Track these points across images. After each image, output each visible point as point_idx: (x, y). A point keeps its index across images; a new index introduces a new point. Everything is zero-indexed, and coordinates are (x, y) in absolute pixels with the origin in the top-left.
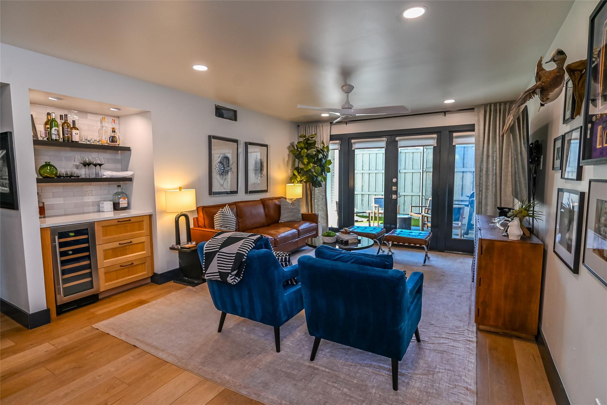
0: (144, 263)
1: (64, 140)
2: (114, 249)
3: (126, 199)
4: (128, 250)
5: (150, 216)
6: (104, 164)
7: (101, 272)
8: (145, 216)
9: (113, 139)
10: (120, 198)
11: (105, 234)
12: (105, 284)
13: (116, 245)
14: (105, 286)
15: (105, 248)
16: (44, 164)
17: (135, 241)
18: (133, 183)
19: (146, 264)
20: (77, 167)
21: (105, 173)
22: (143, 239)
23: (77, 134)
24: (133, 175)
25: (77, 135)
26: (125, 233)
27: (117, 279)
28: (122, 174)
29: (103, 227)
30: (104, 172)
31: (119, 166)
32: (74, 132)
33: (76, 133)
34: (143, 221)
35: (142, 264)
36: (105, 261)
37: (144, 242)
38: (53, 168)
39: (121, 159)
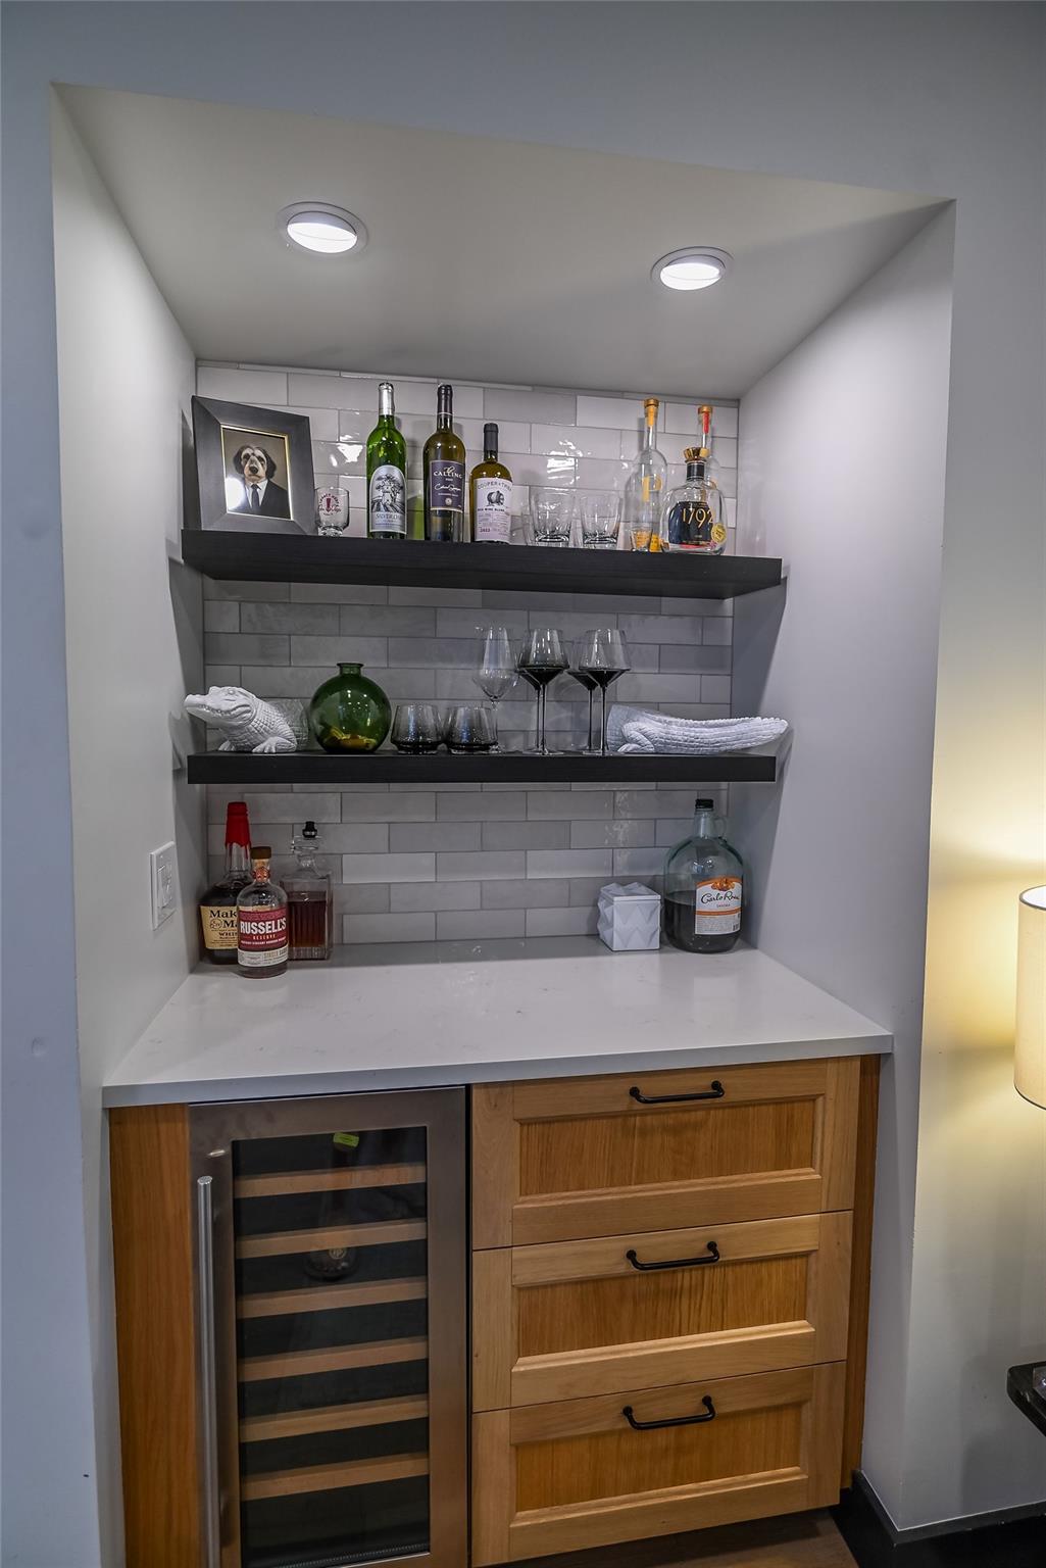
0: (798, 1405)
1: (427, 538)
2: (592, 1286)
3: (736, 888)
4: (685, 1301)
5: (872, 1067)
6: (623, 671)
7: (494, 1433)
8: (831, 1068)
9: (690, 522)
10: (703, 878)
11: (540, 1175)
12: (512, 1519)
13: (603, 1256)
14: (511, 1532)
15: (526, 1276)
16: (336, 678)
17: (741, 1238)
18: (780, 788)
19: (807, 1413)
20: (493, 692)
21: (630, 724)
22: (803, 1231)
23: (498, 501)
24: (784, 740)
25: (496, 506)
26: (677, 1175)
27: (597, 1491)
28: (717, 731)
29: (525, 1123)
30: (628, 719)
31: (718, 686)
32: (487, 486)
33: (494, 497)
34: (813, 1099)
35: (778, 1409)
36: (528, 1364)
37: (806, 1255)
38: (366, 701)
39: (732, 646)
